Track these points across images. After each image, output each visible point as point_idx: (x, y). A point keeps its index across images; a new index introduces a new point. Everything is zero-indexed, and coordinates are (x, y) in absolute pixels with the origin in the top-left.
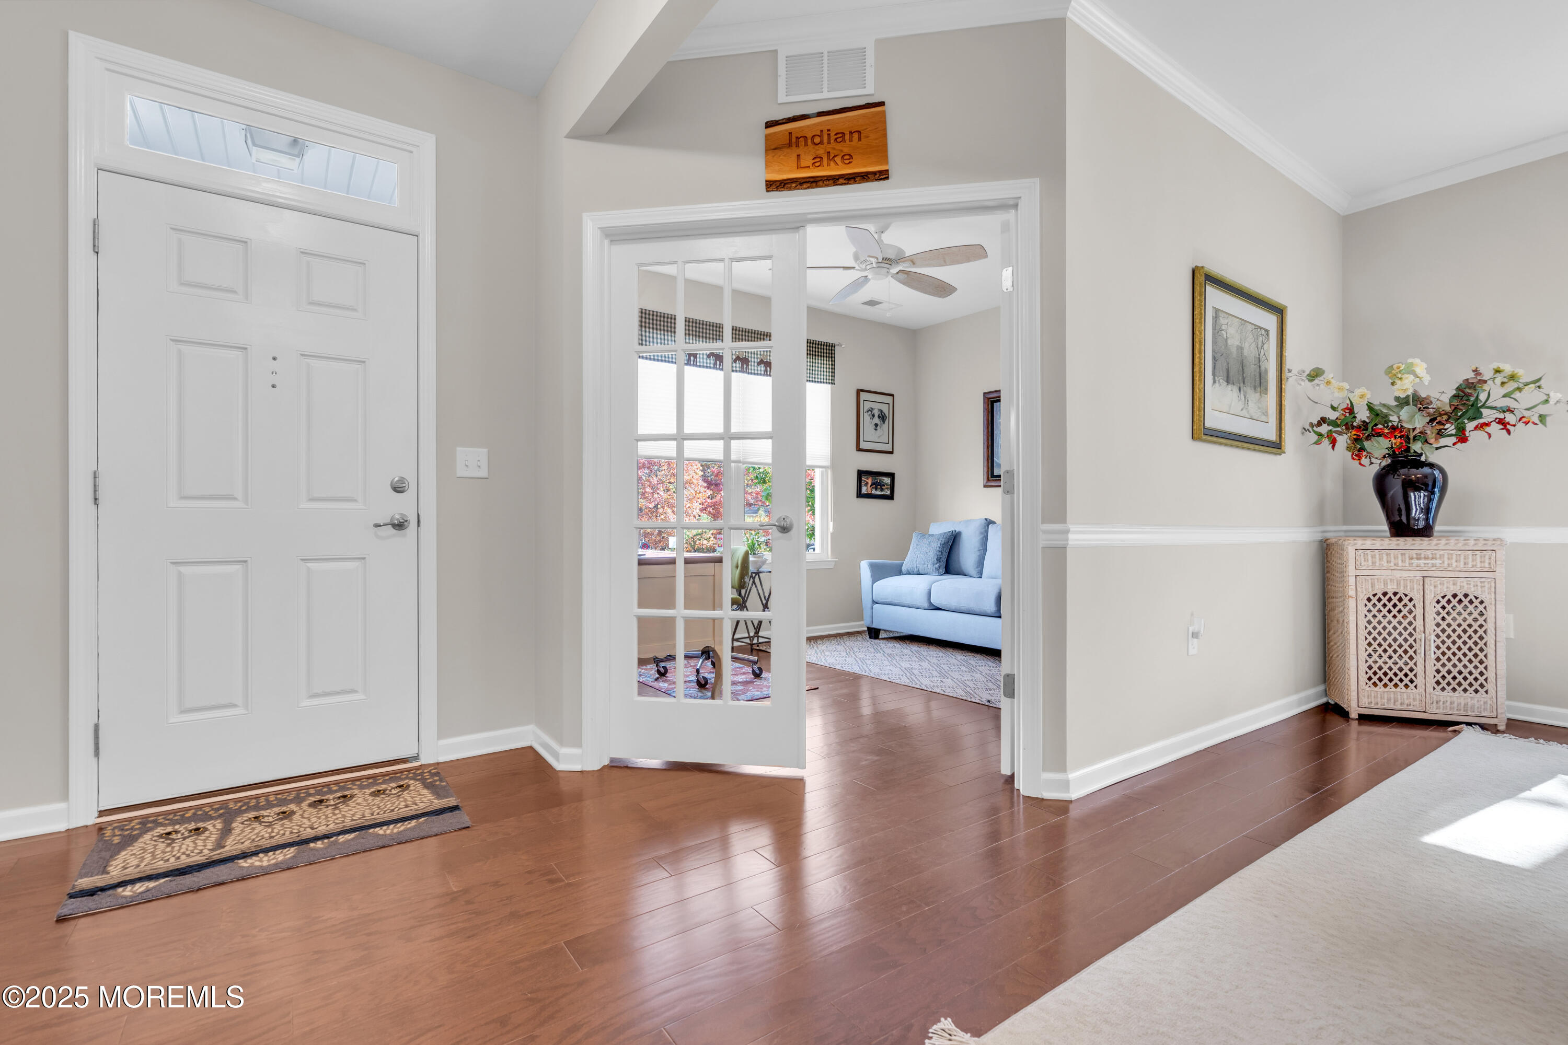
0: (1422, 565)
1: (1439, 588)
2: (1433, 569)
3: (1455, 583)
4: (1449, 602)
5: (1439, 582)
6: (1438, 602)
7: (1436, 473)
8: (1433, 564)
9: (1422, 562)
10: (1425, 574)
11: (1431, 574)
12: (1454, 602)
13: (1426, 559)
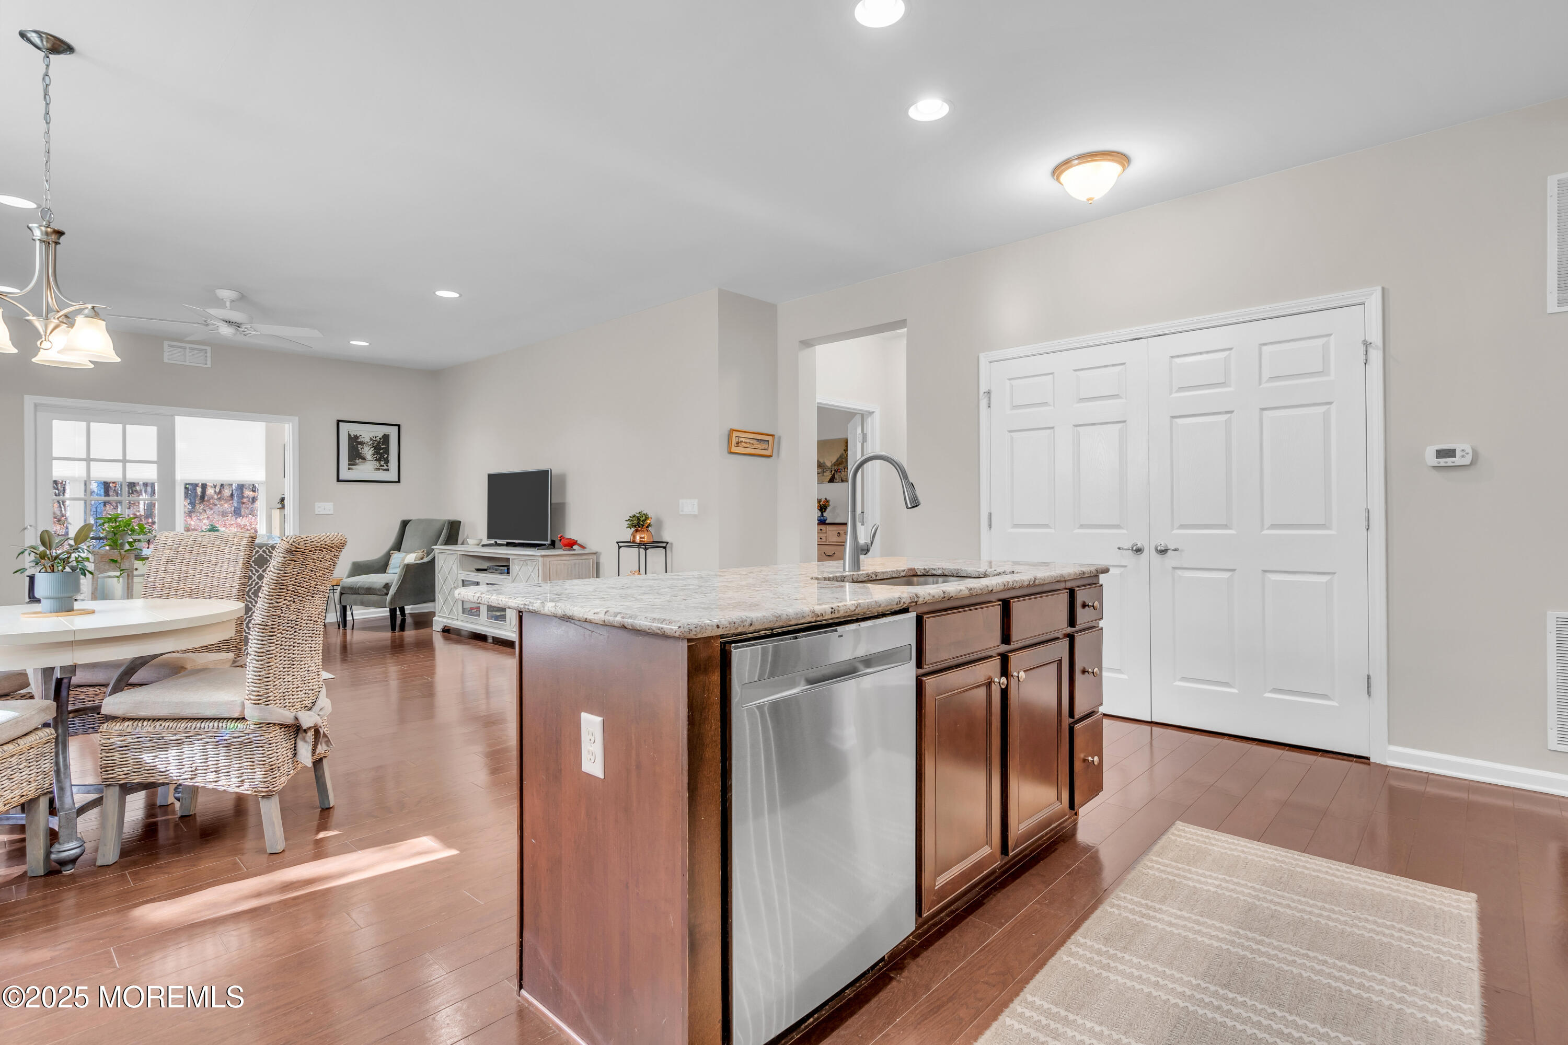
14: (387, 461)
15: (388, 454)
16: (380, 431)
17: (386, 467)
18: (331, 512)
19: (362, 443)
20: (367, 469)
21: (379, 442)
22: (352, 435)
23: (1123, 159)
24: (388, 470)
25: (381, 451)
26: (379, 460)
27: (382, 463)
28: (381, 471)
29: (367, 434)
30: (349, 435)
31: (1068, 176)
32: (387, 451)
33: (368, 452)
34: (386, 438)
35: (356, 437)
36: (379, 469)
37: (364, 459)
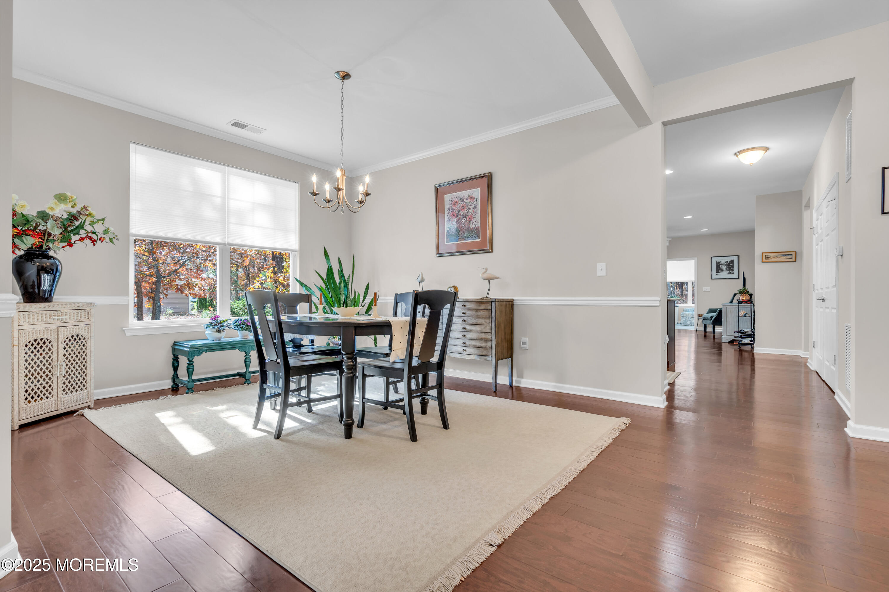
0: (56, 320)
1: (66, 333)
2: (62, 322)
3: (73, 329)
4: (70, 341)
5: (66, 329)
6: (65, 341)
7: (57, 262)
8: (62, 319)
9: (56, 318)
10: (58, 325)
11: (61, 325)
12: (72, 340)
13: (58, 316)
14: (733, 270)
15: (733, 267)
16: (729, 259)
17: (732, 273)
18: (709, 291)
19: (721, 264)
20: (724, 274)
21: (729, 263)
22: (717, 261)
23: (766, 149)
24: (733, 274)
25: (730, 267)
26: (729, 270)
27: (731, 271)
28: (730, 274)
29: (723, 260)
30: (716, 262)
31: (740, 156)
32: (733, 266)
33: (724, 267)
34: (732, 261)
35: (719, 262)
36: (729, 274)
37: (723, 270)
